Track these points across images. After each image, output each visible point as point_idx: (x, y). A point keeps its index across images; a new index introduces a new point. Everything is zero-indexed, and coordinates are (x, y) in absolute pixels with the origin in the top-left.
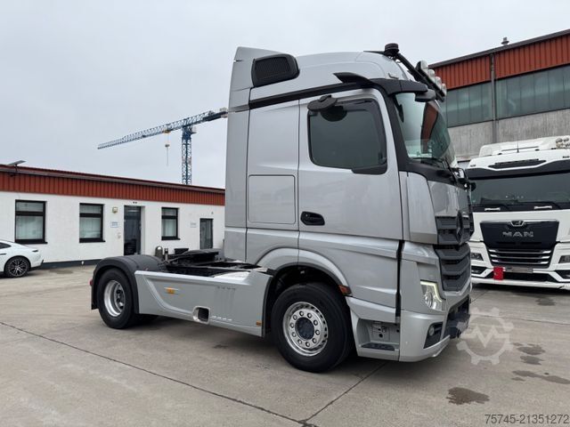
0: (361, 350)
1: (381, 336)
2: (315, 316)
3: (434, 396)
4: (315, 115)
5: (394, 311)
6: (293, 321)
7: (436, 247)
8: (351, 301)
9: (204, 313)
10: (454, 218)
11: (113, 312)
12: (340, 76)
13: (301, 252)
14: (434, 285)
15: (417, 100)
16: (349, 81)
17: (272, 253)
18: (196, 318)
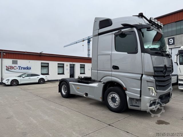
0: (130, 107)
1: (136, 103)
2: (117, 96)
3: (152, 122)
4: (117, 36)
5: (139, 95)
6: (110, 97)
7: (154, 76)
8: (127, 92)
9: (87, 94)
10: (163, 67)
11: (64, 93)
12: (123, 25)
13: (112, 77)
14: (153, 88)
15: (147, 30)
16: (126, 26)
17: (104, 78)
18: (84, 96)
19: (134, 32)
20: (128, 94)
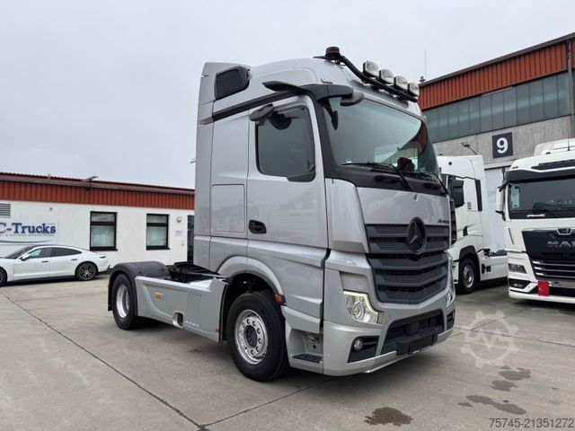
0: (294, 363)
1: (315, 347)
2: (258, 323)
4: (262, 124)
5: (318, 321)
6: (242, 329)
7: (369, 256)
8: (286, 310)
9: (180, 318)
10: (406, 225)
11: (122, 314)
13: (250, 260)
14: (365, 296)
15: (342, 104)
17: (227, 262)
18: (175, 323)
19: (305, 108)
20: (290, 316)
